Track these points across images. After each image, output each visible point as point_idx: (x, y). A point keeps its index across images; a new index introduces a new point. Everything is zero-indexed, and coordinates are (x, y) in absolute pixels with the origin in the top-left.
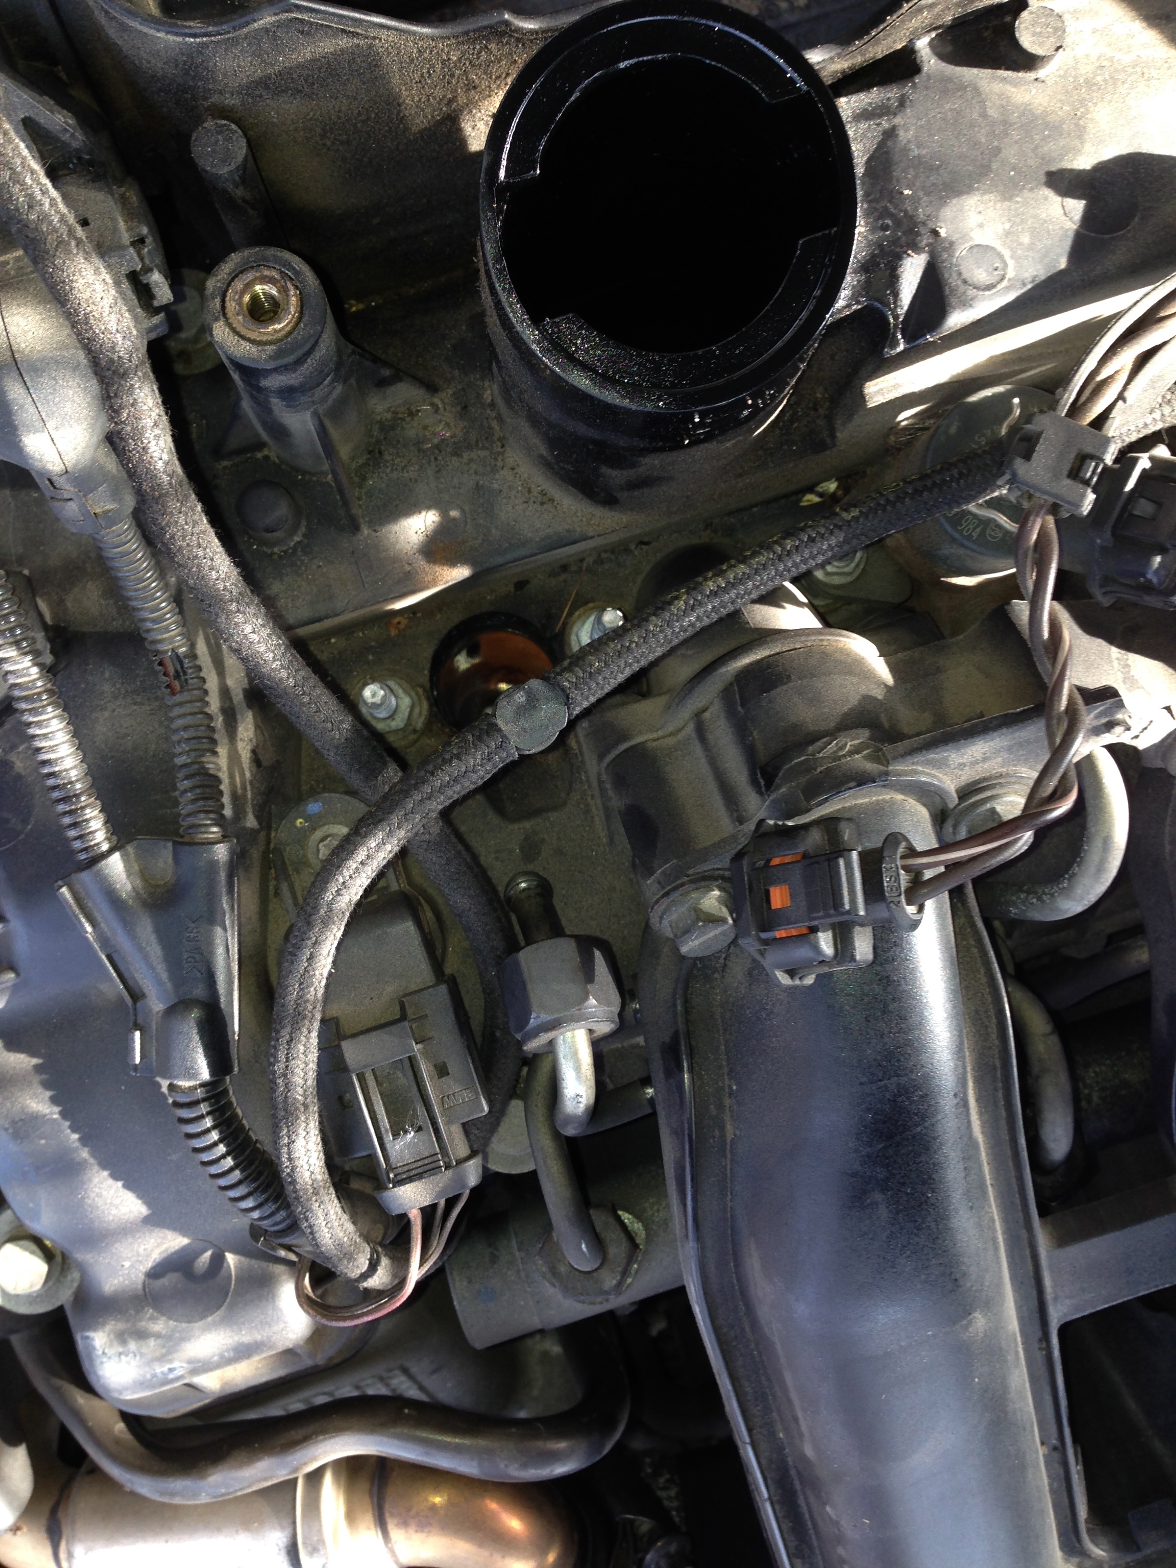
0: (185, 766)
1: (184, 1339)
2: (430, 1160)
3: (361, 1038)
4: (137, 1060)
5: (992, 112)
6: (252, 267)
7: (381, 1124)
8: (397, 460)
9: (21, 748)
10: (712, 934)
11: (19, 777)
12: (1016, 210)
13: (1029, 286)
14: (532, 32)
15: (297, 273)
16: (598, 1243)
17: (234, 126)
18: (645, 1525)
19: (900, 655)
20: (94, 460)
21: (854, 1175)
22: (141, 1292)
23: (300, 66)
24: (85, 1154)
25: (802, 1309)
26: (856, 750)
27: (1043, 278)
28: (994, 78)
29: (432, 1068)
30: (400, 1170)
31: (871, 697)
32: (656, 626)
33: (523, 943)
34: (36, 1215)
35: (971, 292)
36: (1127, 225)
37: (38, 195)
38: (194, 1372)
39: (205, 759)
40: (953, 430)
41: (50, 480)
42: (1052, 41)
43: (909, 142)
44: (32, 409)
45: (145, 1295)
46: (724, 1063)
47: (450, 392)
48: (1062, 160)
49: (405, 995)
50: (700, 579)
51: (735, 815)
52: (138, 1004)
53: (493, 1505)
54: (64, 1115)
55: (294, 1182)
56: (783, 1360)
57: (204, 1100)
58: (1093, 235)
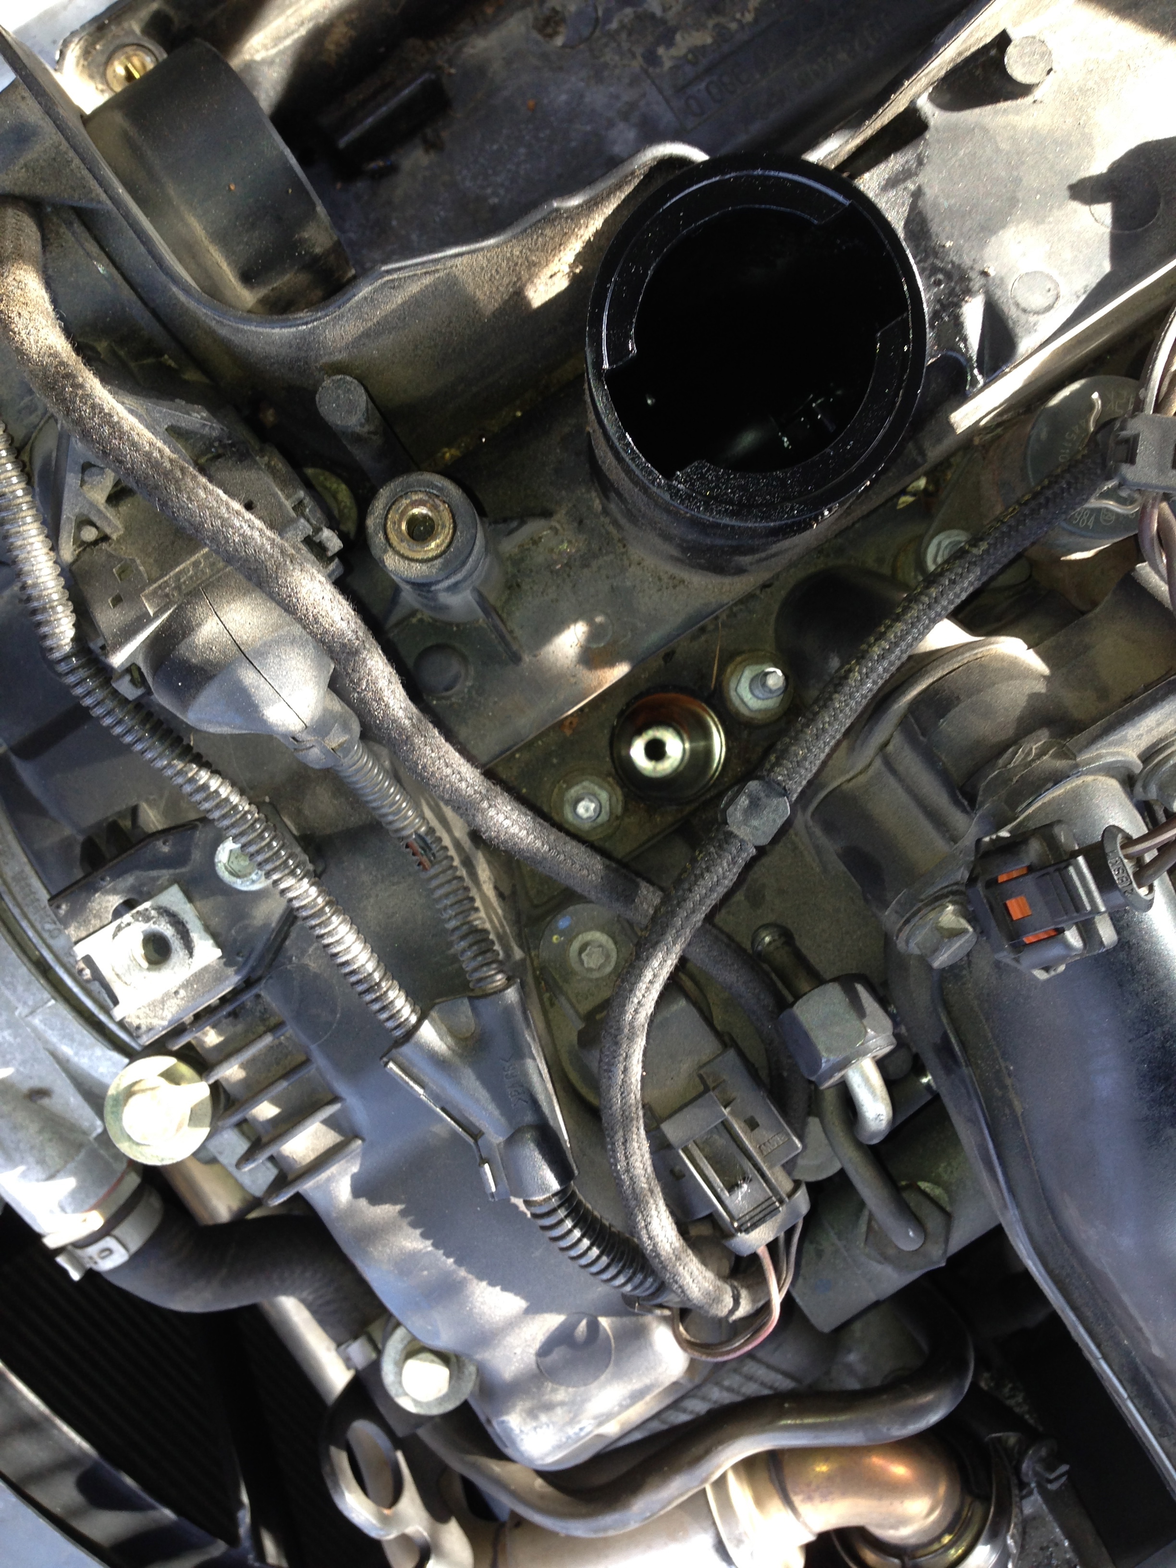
0: (456, 928)
1: (584, 1401)
2: (767, 1204)
3: (678, 1116)
4: (494, 1189)
5: (1005, 146)
6: (401, 497)
7: (715, 1185)
8: (535, 588)
9: (310, 951)
10: (958, 944)
11: (316, 976)
12: (1051, 230)
13: (1083, 297)
14: (577, 207)
15: (441, 489)
16: (919, 1223)
17: (348, 378)
18: (1012, 1438)
19: (1046, 642)
20: (325, 710)
21: (1146, 1119)
22: (536, 1371)
23: (393, 311)
24: (462, 1273)
25: (1126, 1242)
26: (1042, 753)
27: (1094, 285)
28: (996, 113)
29: (743, 1125)
30: (743, 1220)
31: (1035, 694)
32: (840, 702)
33: (790, 999)
34: (436, 1334)
35: (1032, 319)
36: (1155, 214)
37: (249, 532)
38: (600, 1424)
39: (471, 918)
40: (1044, 435)
41: (294, 738)
42: (1043, 67)
43: (937, 197)
44: (267, 687)
45: (541, 1371)
46: (995, 1048)
47: (564, 512)
48: (1079, 170)
49: (701, 1067)
50: (864, 647)
51: (947, 835)
52: (480, 1142)
53: (877, 1461)
54: (436, 1245)
55: (658, 1255)
56: (1118, 1285)
57: (559, 1206)
58: (1127, 232)
